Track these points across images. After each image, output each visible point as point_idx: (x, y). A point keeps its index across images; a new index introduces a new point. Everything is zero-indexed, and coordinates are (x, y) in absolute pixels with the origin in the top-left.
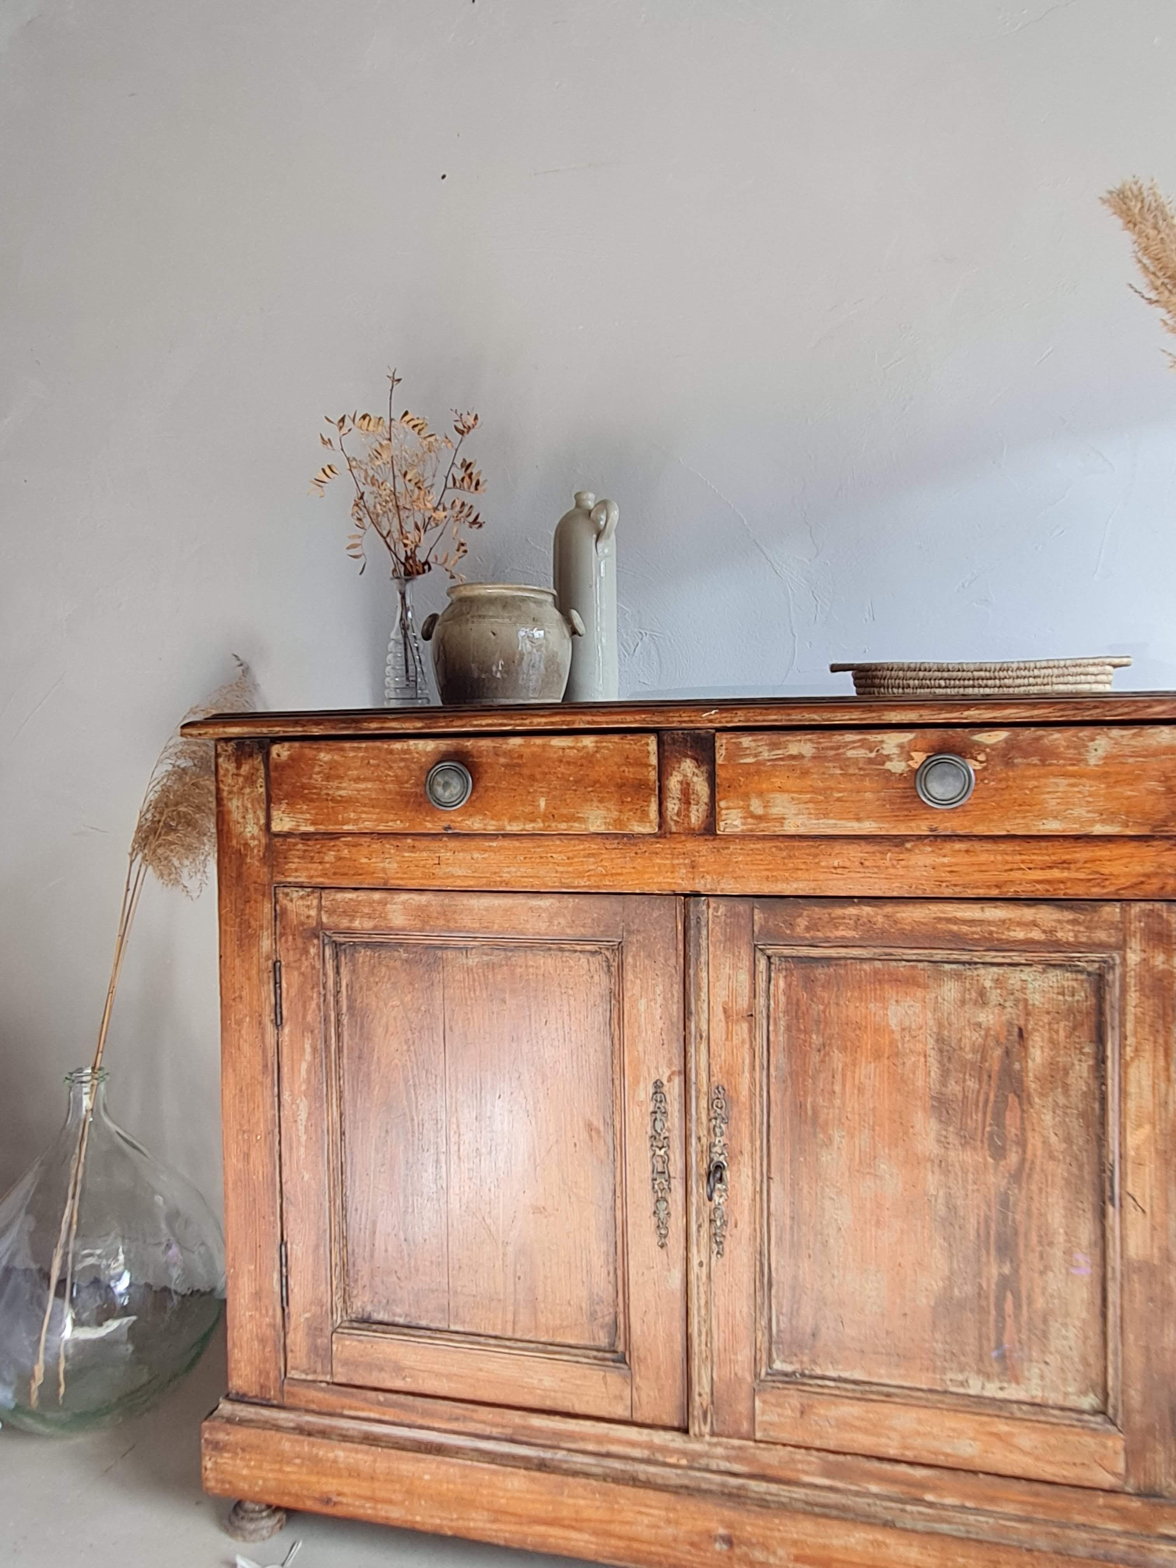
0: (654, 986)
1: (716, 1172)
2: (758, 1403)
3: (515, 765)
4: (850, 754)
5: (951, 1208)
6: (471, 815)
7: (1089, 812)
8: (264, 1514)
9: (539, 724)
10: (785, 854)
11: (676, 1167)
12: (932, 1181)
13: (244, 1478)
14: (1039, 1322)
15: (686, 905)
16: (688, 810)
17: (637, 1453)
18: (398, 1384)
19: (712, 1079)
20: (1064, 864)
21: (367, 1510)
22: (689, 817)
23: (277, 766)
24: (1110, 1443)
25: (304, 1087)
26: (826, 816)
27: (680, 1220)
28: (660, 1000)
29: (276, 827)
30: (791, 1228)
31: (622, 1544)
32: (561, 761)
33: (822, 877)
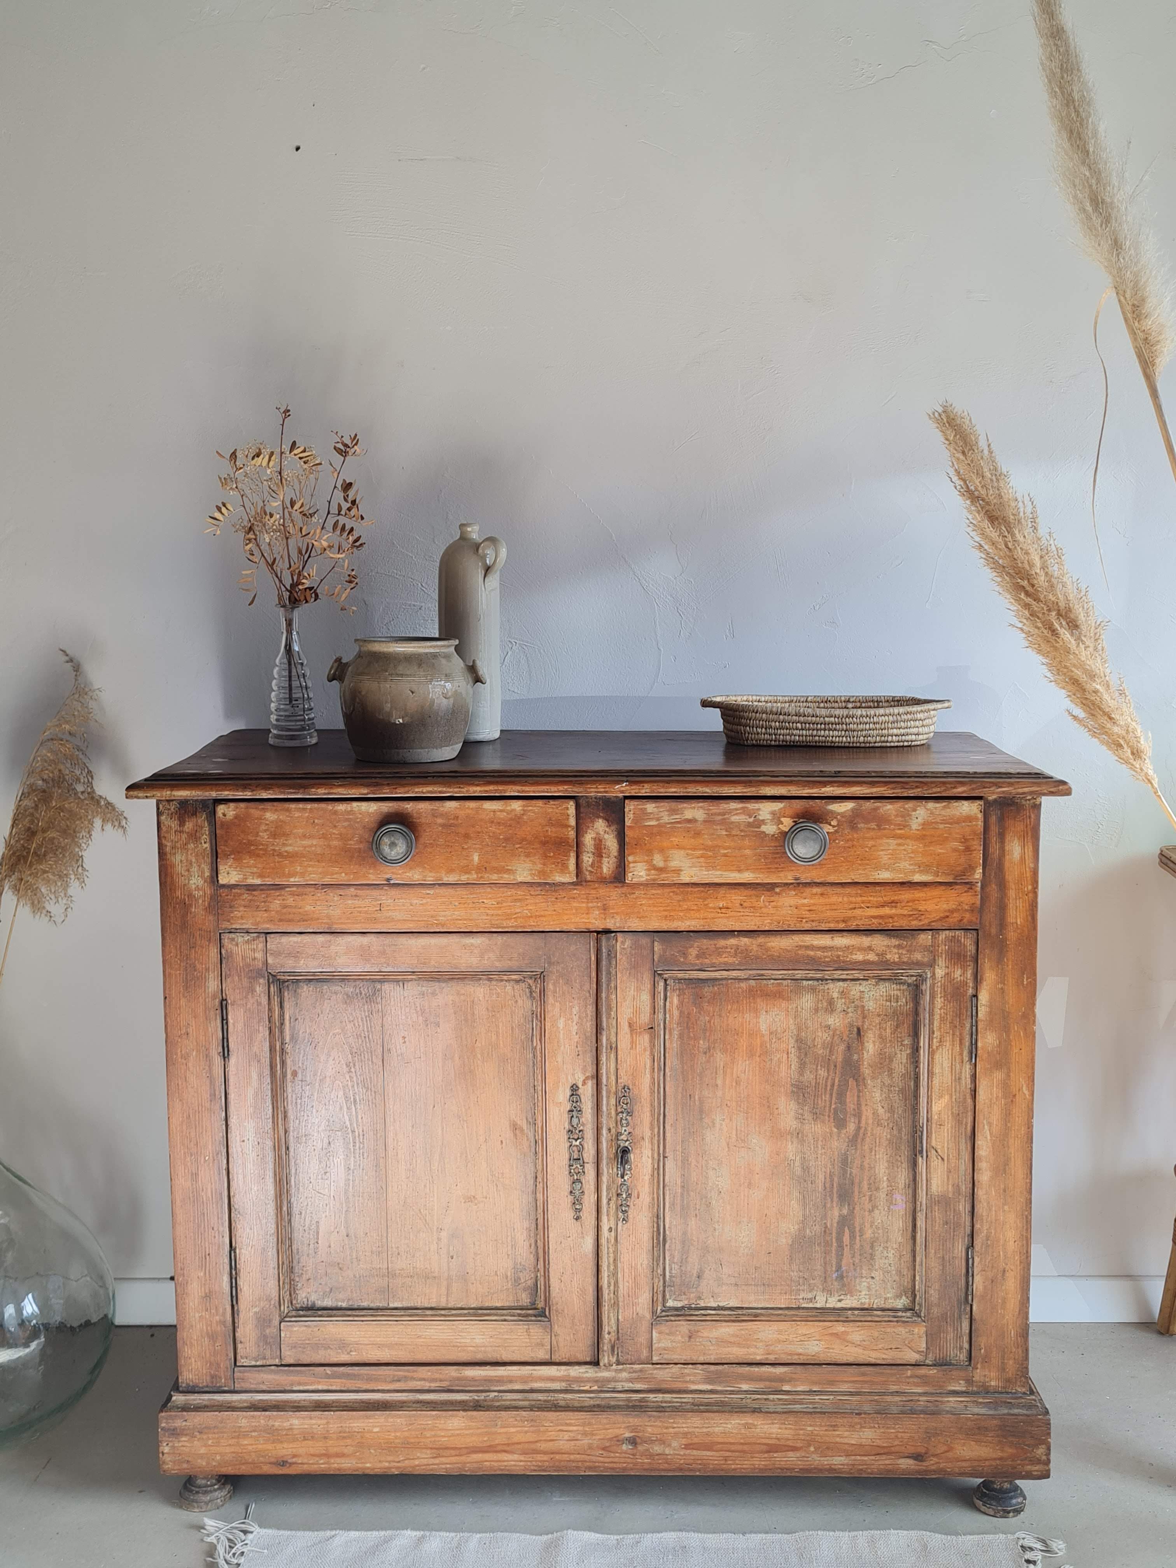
0: (571, 1007)
1: (623, 1155)
2: (654, 1334)
3: (450, 825)
4: (735, 818)
5: (806, 1169)
6: (411, 868)
7: (910, 865)
8: (216, 1487)
9: (474, 792)
10: (680, 898)
11: (589, 1154)
12: (791, 1149)
13: (201, 1456)
14: (867, 1248)
15: (598, 941)
16: (600, 862)
17: (556, 1386)
18: (344, 1358)
19: (619, 1081)
20: (893, 903)
21: (321, 1466)
22: (601, 868)
23: (223, 824)
24: (916, 1330)
25: (251, 1110)
26: (714, 868)
27: (592, 1196)
28: (576, 1019)
29: (223, 880)
30: (682, 1194)
31: (546, 1458)
32: (492, 822)
33: (710, 915)
